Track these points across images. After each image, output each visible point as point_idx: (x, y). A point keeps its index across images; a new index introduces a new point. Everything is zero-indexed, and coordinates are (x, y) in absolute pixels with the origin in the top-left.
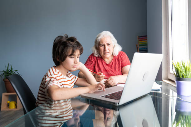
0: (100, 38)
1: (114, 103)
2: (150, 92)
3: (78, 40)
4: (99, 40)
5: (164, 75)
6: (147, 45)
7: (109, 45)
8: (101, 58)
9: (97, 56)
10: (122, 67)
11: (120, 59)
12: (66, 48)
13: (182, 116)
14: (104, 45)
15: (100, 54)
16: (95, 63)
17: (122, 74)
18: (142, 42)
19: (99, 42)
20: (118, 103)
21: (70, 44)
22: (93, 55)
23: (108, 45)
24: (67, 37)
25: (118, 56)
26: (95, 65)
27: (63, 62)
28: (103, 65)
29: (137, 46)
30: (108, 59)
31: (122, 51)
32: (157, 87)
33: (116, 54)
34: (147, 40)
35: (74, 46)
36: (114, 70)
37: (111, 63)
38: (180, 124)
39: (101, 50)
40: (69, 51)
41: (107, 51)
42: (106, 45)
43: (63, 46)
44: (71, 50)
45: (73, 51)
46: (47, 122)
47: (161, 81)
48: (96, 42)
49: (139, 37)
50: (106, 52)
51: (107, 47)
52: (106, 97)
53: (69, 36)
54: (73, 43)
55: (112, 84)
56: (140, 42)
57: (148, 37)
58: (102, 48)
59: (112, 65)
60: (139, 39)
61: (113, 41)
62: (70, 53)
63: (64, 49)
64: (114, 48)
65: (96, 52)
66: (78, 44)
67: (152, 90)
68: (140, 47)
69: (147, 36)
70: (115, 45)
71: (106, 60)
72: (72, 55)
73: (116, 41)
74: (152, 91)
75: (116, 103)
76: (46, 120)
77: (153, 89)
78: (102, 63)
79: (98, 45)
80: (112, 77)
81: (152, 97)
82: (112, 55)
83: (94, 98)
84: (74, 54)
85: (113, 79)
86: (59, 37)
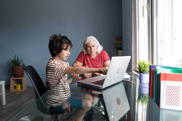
2: (122, 80)
5: (133, 68)
9: (85, 54)
10: (104, 61)
11: (102, 56)
14: (90, 47)
15: (88, 53)
20: (102, 87)
25: (101, 53)
27: (59, 54)
28: (90, 60)
30: (94, 56)
32: (127, 76)
36: (98, 64)
37: (96, 58)
39: (88, 50)
40: (65, 46)
43: (60, 42)
45: (67, 46)
47: (131, 72)
54: (67, 41)
59: (97, 60)
62: (65, 47)
64: (97, 47)
70: (98, 46)
74: (123, 80)
77: (124, 78)
79: (86, 46)
81: (124, 84)
82: (97, 52)
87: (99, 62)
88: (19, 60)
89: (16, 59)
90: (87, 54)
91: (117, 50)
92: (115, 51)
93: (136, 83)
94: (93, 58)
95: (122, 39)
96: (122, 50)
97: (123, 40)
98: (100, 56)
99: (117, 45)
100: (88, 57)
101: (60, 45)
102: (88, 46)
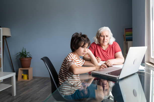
1: (116, 78)
5: (146, 60)
6: (132, 35)
10: (115, 53)
11: (113, 47)
12: (80, 41)
14: (104, 36)
16: (95, 49)
17: (115, 58)
18: (128, 33)
20: (118, 78)
21: (83, 39)
24: (81, 34)
25: (112, 45)
26: (95, 50)
29: (124, 36)
31: (115, 41)
32: (142, 68)
33: (111, 43)
34: (132, 31)
35: (85, 41)
36: (109, 55)
37: (107, 50)
40: (82, 43)
43: (78, 40)
44: (83, 43)
45: (85, 44)
46: (65, 89)
47: (144, 64)
49: (126, 29)
51: (106, 38)
52: (109, 73)
53: (83, 34)
54: (85, 39)
55: (109, 65)
56: (126, 33)
57: (133, 29)
59: (108, 51)
60: (125, 30)
62: (82, 45)
63: (79, 42)
64: (110, 39)
66: (88, 40)
67: (139, 70)
68: (127, 37)
69: (132, 28)
71: (103, 47)
72: (83, 46)
74: (138, 71)
75: (117, 78)
76: (65, 87)
80: (109, 60)
81: (139, 75)
82: (108, 44)
83: (101, 74)
84: (85, 46)
85: (110, 62)
86: (76, 33)
88: (27, 52)
89: (24, 51)
91: (126, 41)
92: (124, 42)
93: (150, 73)
95: (132, 30)
96: (132, 41)
97: (133, 30)
99: (126, 36)
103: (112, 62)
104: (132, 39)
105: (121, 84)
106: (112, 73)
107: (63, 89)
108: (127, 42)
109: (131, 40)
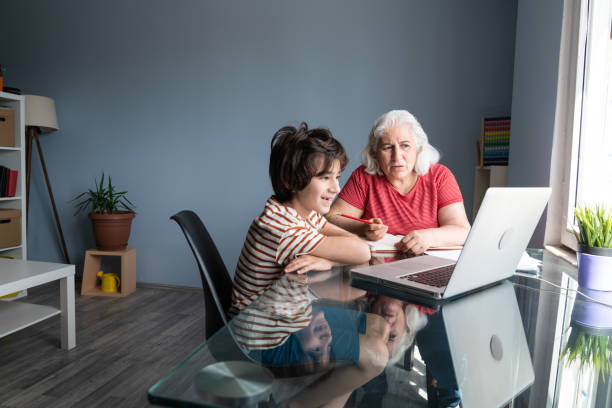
0: (382, 127)
1: (432, 294)
2: (511, 275)
3: (335, 136)
4: (381, 134)
5: (549, 235)
6: (508, 144)
7: (406, 146)
8: (384, 178)
9: (373, 173)
10: (440, 206)
11: (435, 185)
12: (310, 156)
13: (587, 337)
14: (393, 148)
15: (381, 170)
16: (369, 190)
17: (439, 224)
18: (493, 135)
19: (380, 139)
20: (442, 295)
21: (320, 146)
22: (362, 169)
23: (404, 145)
24: (305, 129)
26: (368, 194)
27: (300, 192)
28: (389, 197)
29: (478, 144)
30: (403, 183)
32: (529, 263)
33: (424, 170)
34: (509, 129)
35: (328, 151)
36: (417, 215)
37: (412, 193)
38: (579, 355)
39: (384, 158)
41: (400, 160)
42: (398, 147)
43: (302, 151)
45: (328, 164)
46: (255, 327)
47: (541, 250)
48: (372, 136)
49: (486, 120)
50: (397, 164)
51: (399, 152)
52: (411, 278)
54: (327, 144)
55: (416, 250)
56: (488, 133)
57: (512, 121)
58: (387, 154)
59: (413, 199)
60: (485, 125)
61: (418, 135)
62: (320, 169)
63: (306, 158)
64: (418, 153)
65: (370, 162)
66: (338, 147)
67: (517, 271)
68: (487, 149)
69: (509, 118)
70: (421, 148)
72: (324, 174)
73: (424, 136)
74: (515, 274)
75: (436, 294)
77: (519, 268)
78: (388, 192)
79: (378, 146)
80: (416, 232)
82: (414, 171)
83: (383, 281)
84: (330, 170)
85: (418, 237)
86: (284, 129)
87: (421, 207)
88: (117, 190)
89: (106, 187)
90: (377, 174)
91: (485, 165)
92: (478, 167)
93: (560, 284)
94: (402, 192)
95: (509, 123)
96: (506, 164)
97: (512, 125)
98: (429, 185)
99: (485, 145)
100: (382, 185)
101: (303, 161)
102: (386, 142)
103: (426, 239)
104: (507, 159)
105: (450, 315)
106: (422, 278)
107: (246, 330)
108: (488, 168)
109: (503, 160)
